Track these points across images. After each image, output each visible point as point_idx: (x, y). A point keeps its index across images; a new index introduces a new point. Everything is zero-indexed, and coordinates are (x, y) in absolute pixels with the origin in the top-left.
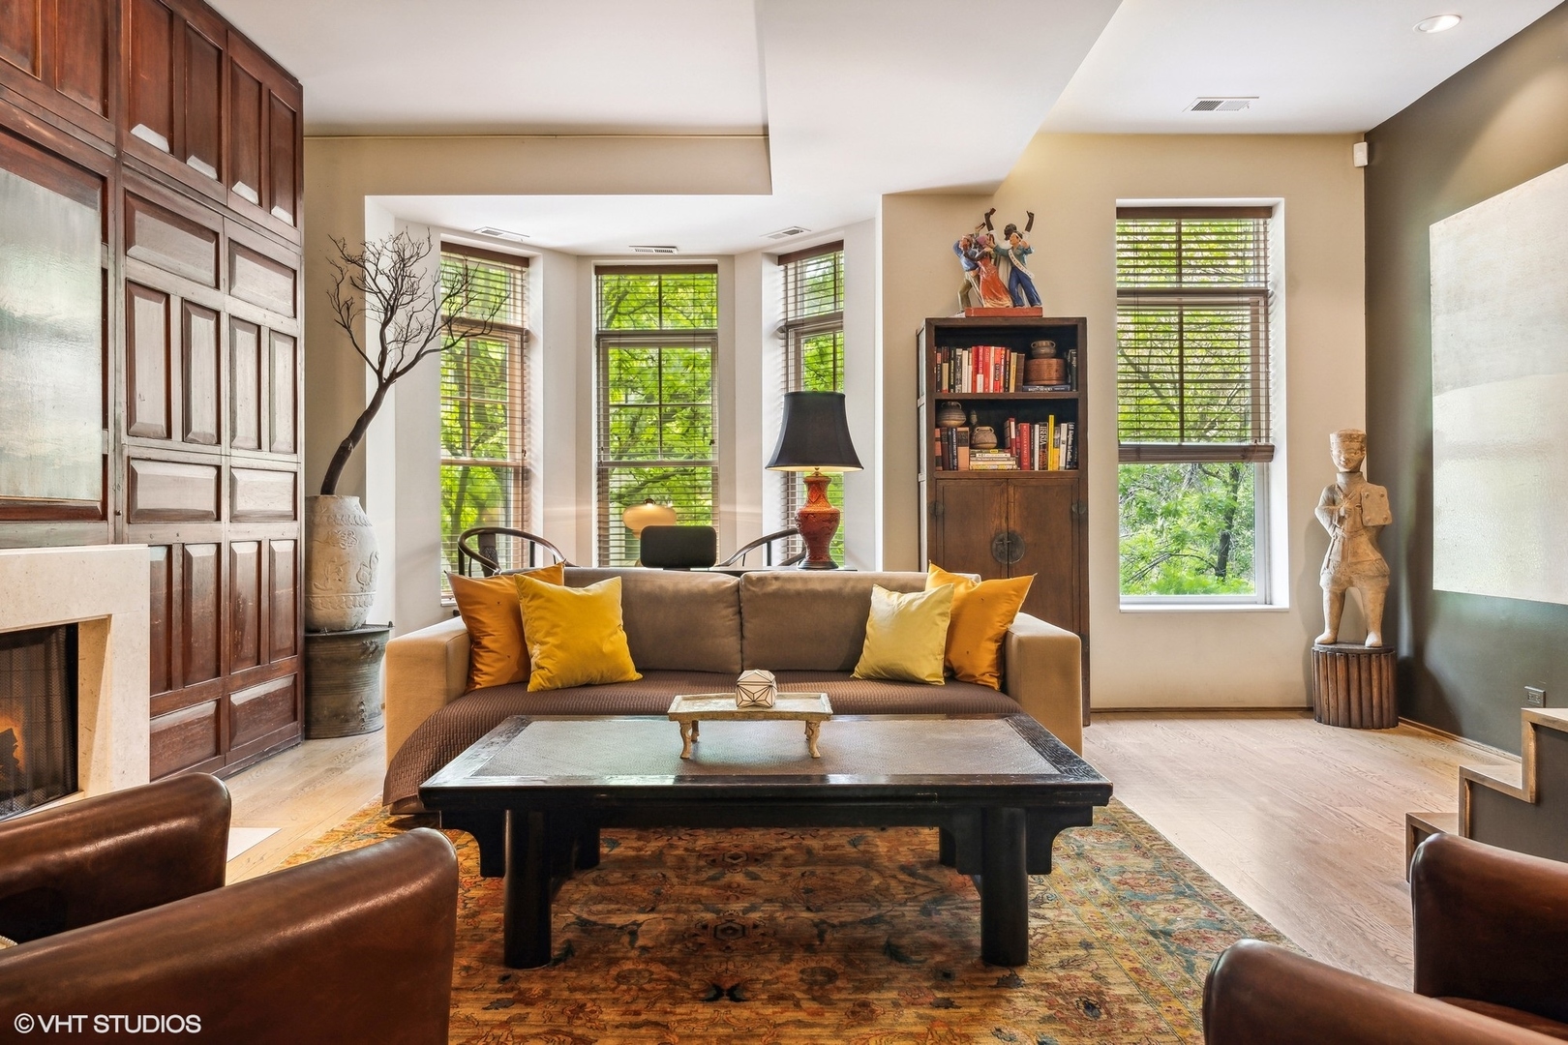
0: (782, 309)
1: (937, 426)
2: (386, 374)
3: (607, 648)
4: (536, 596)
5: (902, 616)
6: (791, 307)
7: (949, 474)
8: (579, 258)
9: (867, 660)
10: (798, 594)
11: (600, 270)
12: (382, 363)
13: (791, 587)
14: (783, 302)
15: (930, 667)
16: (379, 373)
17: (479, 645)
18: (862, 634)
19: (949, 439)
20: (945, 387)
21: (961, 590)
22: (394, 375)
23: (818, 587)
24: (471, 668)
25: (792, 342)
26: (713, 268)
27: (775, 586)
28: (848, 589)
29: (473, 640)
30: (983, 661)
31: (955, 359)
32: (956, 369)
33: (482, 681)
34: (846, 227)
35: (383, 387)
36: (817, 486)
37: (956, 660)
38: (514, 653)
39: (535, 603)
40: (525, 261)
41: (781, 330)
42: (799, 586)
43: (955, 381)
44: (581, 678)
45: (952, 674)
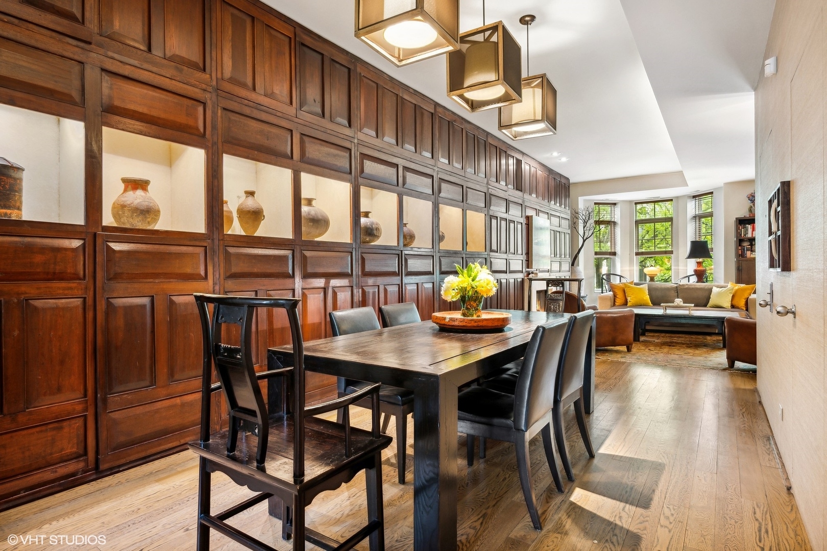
0: (694, 211)
1: (740, 246)
2: (585, 238)
3: (645, 298)
4: (629, 287)
5: (719, 294)
6: (697, 210)
7: (743, 259)
8: (631, 202)
9: (711, 303)
10: (693, 288)
11: (636, 204)
12: (584, 236)
13: (691, 287)
14: (694, 209)
15: (727, 304)
16: (583, 238)
17: (616, 297)
18: (709, 298)
19: (744, 249)
20: (743, 235)
21: (737, 288)
22: (587, 238)
23: (698, 287)
24: (614, 301)
25: (697, 220)
26: (672, 200)
27: (687, 286)
28: (706, 287)
29: (615, 296)
30: (742, 303)
31: (746, 228)
32: (747, 230)
33: (617, 304)
34: (715, 189)
35: (584, 241)
36: (699, 264)
37: (735, 303)
38: (624, 299)
39: (628, 289)
40: (615, 204)
41: (694, 217)
42: (693, 287)
43: (746, 233)
44: (639, 304)
45: (733, 306)
